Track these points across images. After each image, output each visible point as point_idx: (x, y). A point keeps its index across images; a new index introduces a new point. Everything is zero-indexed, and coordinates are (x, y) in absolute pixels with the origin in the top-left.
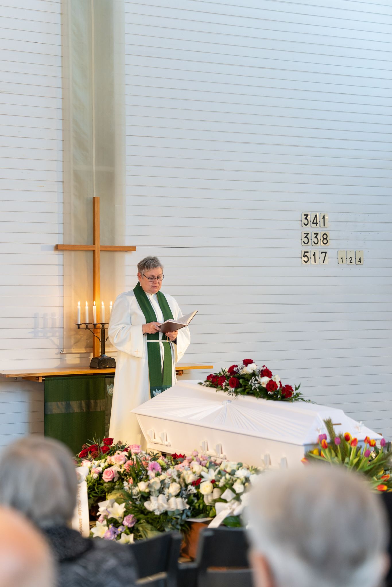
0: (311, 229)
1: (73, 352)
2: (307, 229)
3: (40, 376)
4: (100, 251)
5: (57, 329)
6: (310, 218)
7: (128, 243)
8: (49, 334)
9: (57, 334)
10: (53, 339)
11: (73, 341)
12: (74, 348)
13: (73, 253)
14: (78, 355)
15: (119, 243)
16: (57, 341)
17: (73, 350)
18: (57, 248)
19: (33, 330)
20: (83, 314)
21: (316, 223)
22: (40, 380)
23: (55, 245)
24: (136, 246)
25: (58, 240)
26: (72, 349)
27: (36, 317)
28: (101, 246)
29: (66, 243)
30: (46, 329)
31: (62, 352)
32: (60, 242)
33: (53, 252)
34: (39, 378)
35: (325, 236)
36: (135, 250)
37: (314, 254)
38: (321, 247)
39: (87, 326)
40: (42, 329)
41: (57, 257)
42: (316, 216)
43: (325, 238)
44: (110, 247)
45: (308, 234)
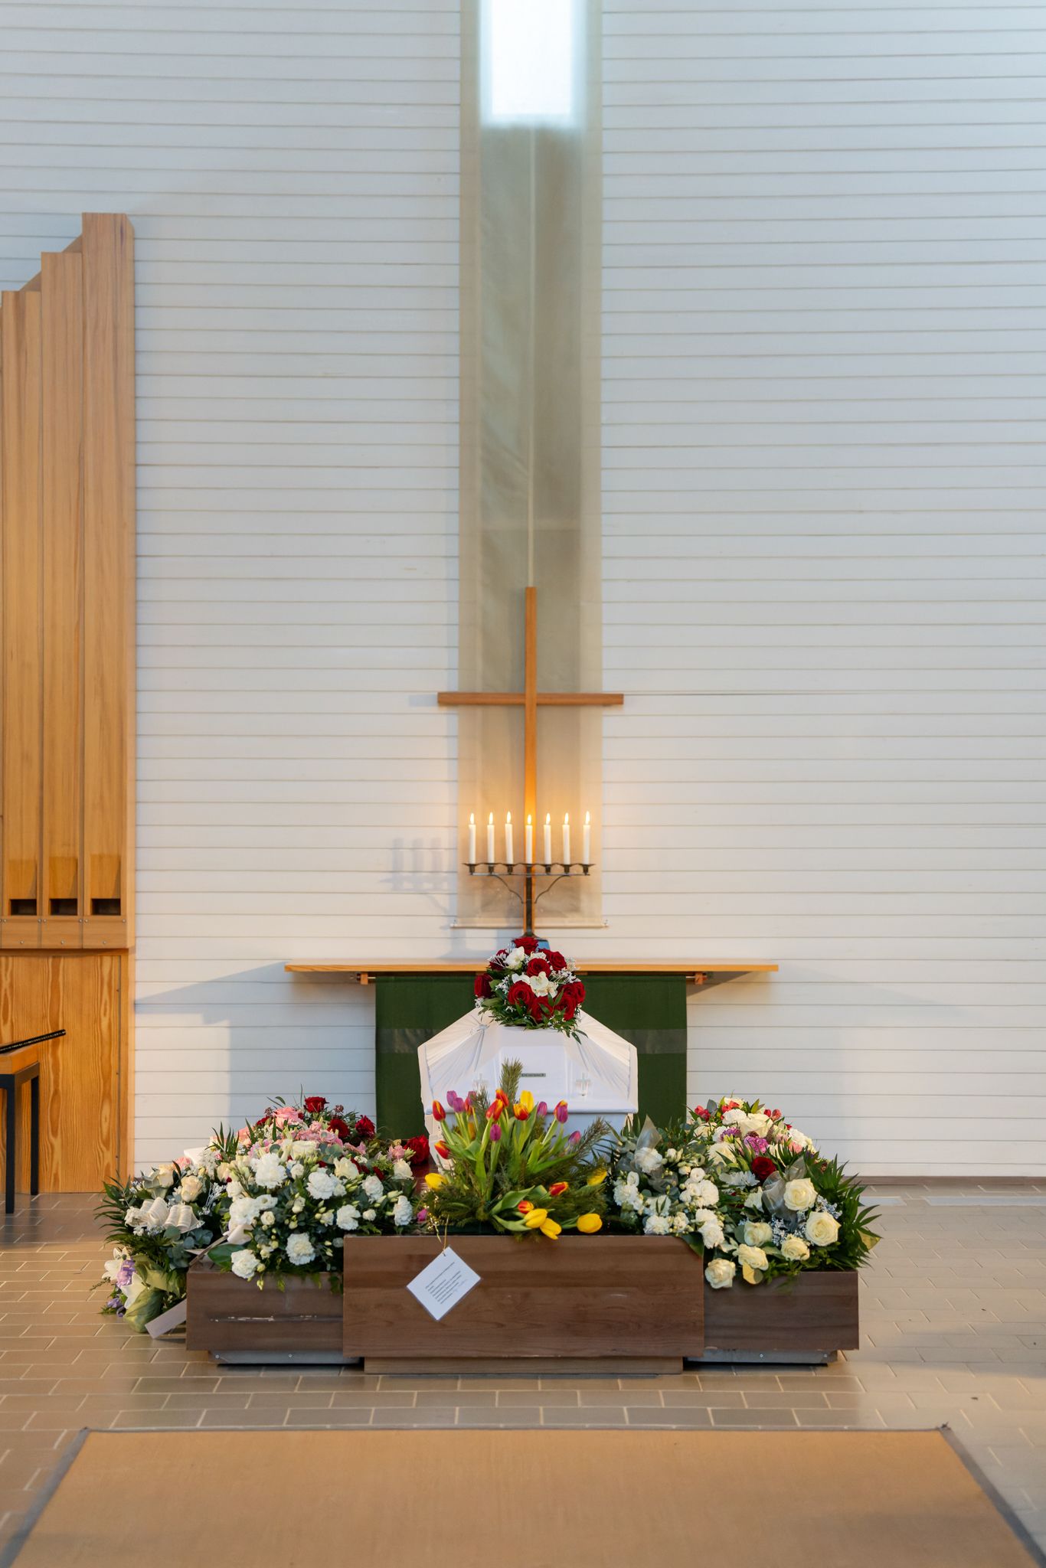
1: (478, 925)
3: (364, 973)
4: (538, 705)
5: (445, 875)
7: (609, 687)
8: (427, 886)
9: (445, 886)
10: (434, 895)
11: (478, 901)
12: (480, 917)
13: (477, 709)
14: (493, 933)
15: (588, 686)
16: (444, 901)
17: (479, 921)
18: (446, 700)
19: (389, 876)
20: (501, 841)
22: (363, 979)
23: (436, 694)
24: (625, 693)
25: (449, 683)
26: (477, 919)
27: (396, 847)
28: (540, 695)
29: (466, 689)
30: (418, 875)
31: (452, 925)
32: (454, 687)
33: (436, 709)
34: (362, 976)
36: (621, 703)
39: (491, 868)
40: (410, 874)
41: (447, 721)
44: (568, 696)
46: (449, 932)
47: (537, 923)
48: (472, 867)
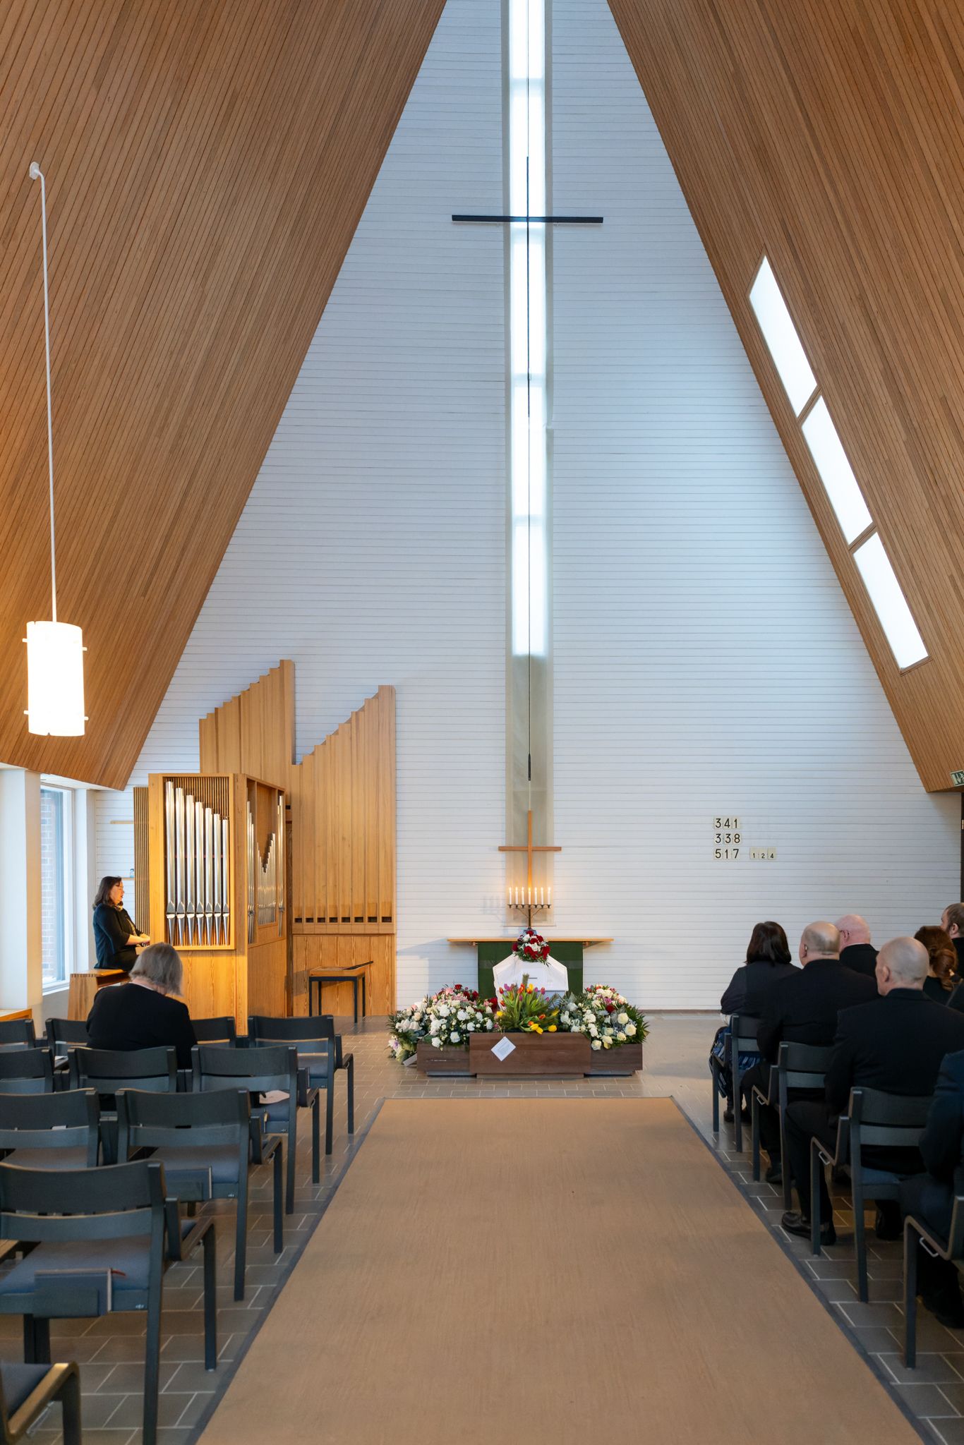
0: (724, 831)
1: (513, 926)
2: (719, 831)
4: (533, 850)
5: (501, 908)
6: (723, 821)
7: (556, 844)
8: (495, 912)
9: (501, 912)
10: (497, 915)
11: (512, 917)
13: (512, 852)
14: (518, 928)
15: (549, 844)
16: (501, 917)
17: (513, 924)
18: (501, 849)
19: (482, 908)
20: (520, 897)
21: (729, 826)
22: (474, 944)
23: (498, 847)
24: (562, 847)
25: (503, 843)
28: (533, 847)
29: (508, 845)
30: (492, 908)
31: (503, 925)
32: (504, 845)
33: (498, 852)
35: (737, 836)
36: (561, 850)
37: (727, 851)
38: (733, 845)
39: (517, 906)
40: (489, 908)
41: (501, 856)
42: (728, 820)
43: (737, 837)
44: (543, 847)
45: (720, 835)
46: (503, 928)
47: (532, 924)
48: (510, 906)
